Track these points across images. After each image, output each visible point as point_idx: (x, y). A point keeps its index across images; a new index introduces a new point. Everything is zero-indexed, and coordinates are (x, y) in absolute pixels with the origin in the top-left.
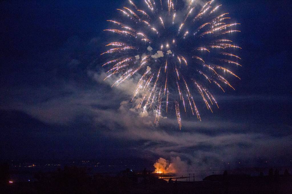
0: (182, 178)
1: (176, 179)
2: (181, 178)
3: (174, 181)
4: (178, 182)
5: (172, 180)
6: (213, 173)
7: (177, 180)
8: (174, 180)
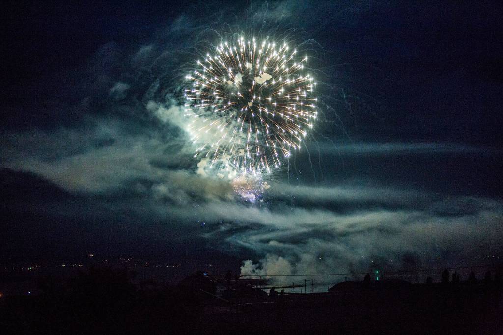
0: (293, 286)
1: (282, 289)
2: (290, 287)
3: (279, 293)
4: (286, 293)
5: (276, 290)
6: (346, 278)
7: (285, 291)
8: (279, 290)
